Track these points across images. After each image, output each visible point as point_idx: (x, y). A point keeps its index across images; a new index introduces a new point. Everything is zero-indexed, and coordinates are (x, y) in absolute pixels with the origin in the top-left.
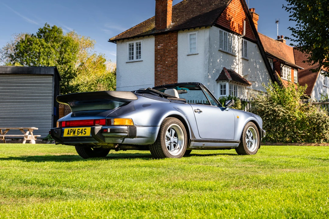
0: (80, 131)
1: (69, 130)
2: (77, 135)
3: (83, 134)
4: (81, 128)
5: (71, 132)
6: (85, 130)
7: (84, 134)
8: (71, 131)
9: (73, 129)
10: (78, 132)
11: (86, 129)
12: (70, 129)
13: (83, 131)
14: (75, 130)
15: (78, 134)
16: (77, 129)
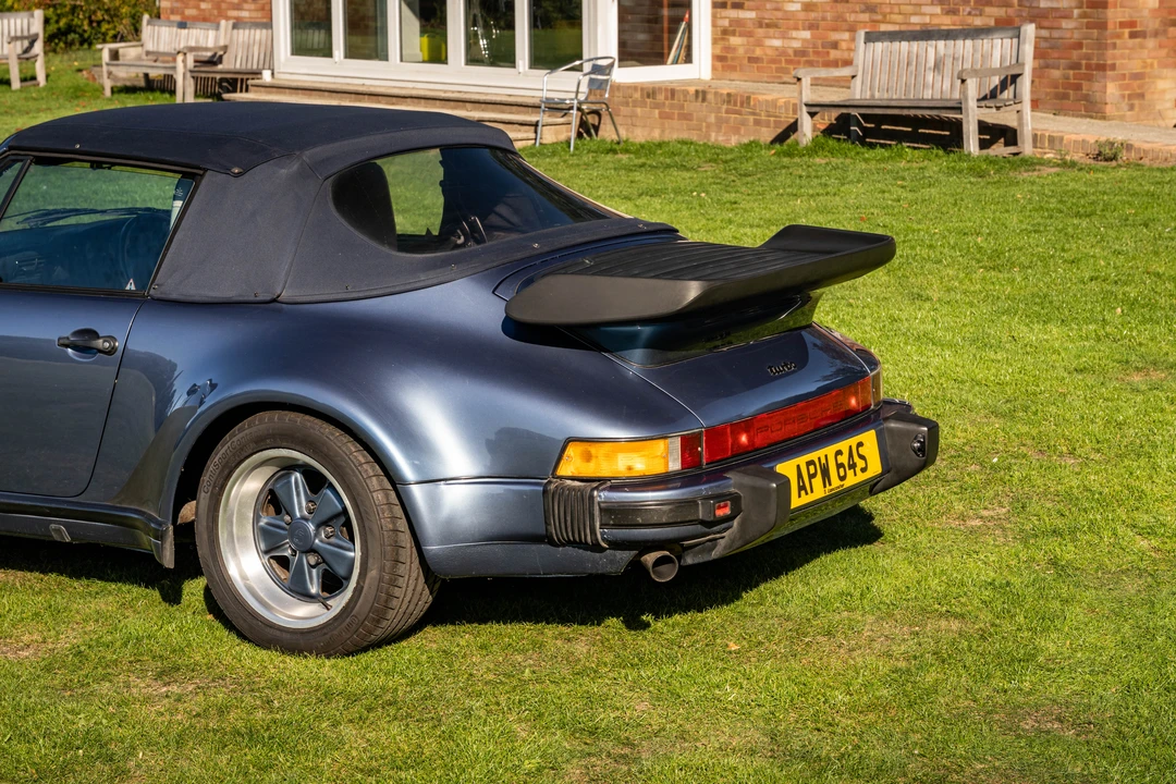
0: (844, 459)
1: (798, 466)
2: (839, 483)
3: (858, 469)
4: (843, 445)
5: (812, 476)
6: (861, 450)
7: (864, 470)
8: (812, 468)
9: (813, 456)
10: (840, 466)
11: (860, 444)
12: (802, 460)
13: (856, 459)
14: (823, 461)
15: (842, 478)
16: (830, 450)
